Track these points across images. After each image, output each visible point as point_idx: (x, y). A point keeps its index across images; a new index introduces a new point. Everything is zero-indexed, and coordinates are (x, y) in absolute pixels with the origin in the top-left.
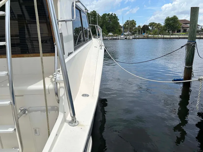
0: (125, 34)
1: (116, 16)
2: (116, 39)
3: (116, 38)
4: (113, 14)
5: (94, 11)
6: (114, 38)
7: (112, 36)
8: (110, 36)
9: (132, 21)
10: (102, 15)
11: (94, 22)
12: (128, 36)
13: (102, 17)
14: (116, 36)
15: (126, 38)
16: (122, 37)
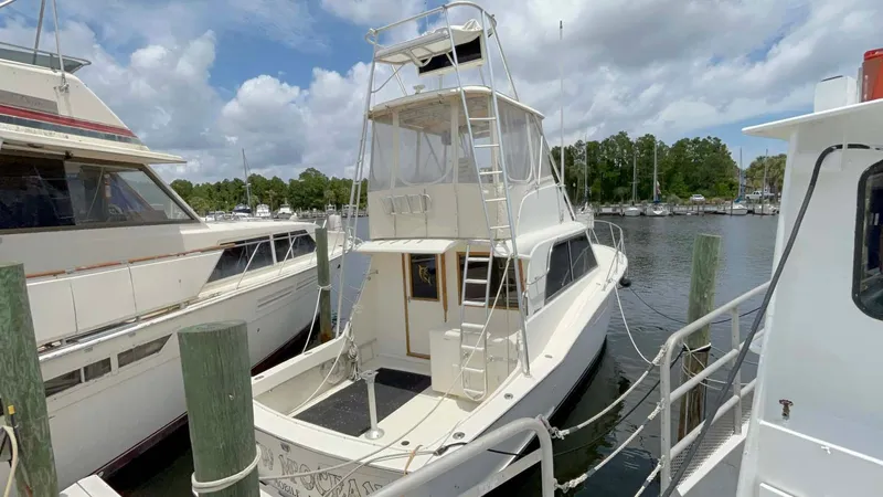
0: (751, 196)
1: (722, 143)
2: (715, 213)
3: (715, 209)
4: (713, 137)
5: (647, 135)
6: (708, 209)
7: (701, 203)
8: (695, 203)
9: (776, 158)
10: (675, 142)
11: (648, 164)
12: (760, 203)
13: (671, 150)
14: (717, 204)
15: (749, 212)
16: (736, 207)
